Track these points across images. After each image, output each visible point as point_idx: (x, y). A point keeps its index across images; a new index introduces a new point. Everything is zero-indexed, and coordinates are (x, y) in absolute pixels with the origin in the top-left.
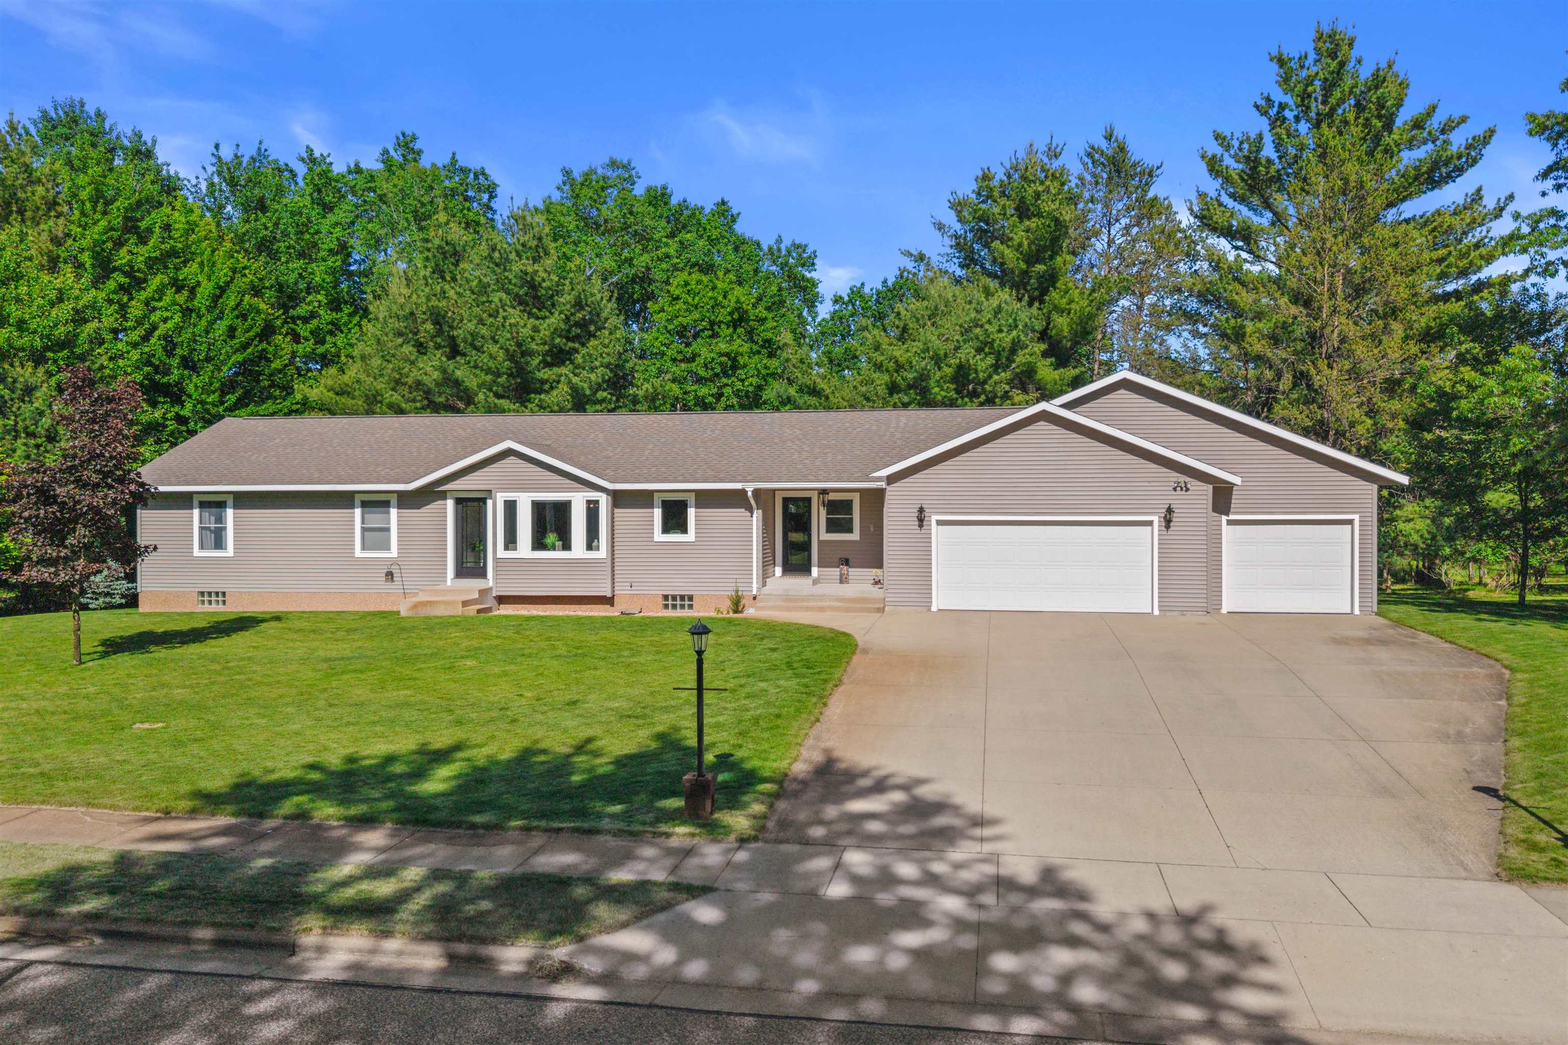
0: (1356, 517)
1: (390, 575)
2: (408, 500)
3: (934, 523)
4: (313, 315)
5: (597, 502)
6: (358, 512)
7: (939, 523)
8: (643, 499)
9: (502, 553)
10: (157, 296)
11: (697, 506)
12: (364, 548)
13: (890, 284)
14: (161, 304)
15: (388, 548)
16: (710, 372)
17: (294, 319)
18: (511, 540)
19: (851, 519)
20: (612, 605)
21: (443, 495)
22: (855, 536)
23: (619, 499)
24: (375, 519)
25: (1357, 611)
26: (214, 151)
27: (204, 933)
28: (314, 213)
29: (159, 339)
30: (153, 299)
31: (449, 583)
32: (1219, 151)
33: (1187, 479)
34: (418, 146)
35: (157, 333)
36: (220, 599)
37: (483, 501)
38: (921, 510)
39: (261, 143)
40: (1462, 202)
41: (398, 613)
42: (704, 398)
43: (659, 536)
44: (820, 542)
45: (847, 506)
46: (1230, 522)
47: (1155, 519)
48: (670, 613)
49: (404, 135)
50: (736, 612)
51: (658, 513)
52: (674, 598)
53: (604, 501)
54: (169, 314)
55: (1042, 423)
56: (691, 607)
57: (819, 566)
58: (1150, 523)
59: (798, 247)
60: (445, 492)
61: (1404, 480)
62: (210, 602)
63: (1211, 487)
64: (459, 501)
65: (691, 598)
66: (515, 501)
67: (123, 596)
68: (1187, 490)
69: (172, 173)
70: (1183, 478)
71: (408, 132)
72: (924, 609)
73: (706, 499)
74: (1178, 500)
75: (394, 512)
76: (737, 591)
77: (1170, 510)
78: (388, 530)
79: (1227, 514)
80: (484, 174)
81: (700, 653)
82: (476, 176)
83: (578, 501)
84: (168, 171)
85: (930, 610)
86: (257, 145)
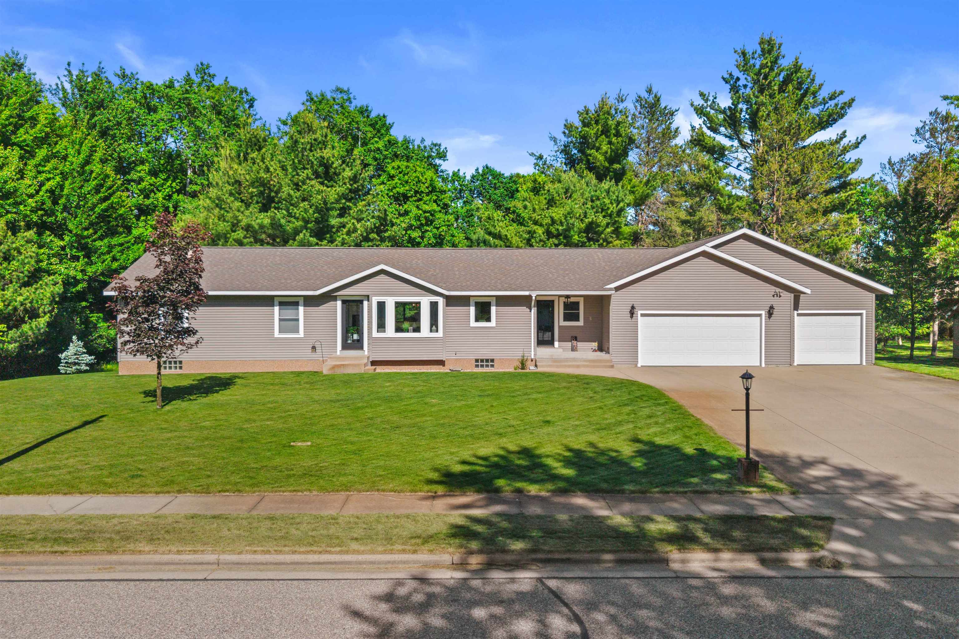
0: (864, 312)
1: (314, 348)
2: (310, 301)
3: (639, 315)
4: (141, 180)
5: (436, 303)
6: (277, 309)
7: (642, 315)
8: (464, 301)
9: (375, 334)
10: (43, 163)
11: (497, 305)
12: (280, 332)
13: (480, 171)
14: (46, 169)
15: (297, 331)
16: (419, 223)
17: (129, 181)
18: (381, 326)
19: (579, 313)
20: (444, 365)
21: (335, 299)
22: (581, 323)
23: (451, 301)
24: (289, 313)
25: (864, 363)
26: (67, 66)
27: (608, 557)
28: (142, 112)
29: (46, 193)
30: (40, 165)
31: (338, 353)
32: (702, 102)
33: (781, 291)
34: (212, 71)
35: (44, 188)
36: (178, 365)
37: (361, 302)
38: (633, 307)
39: (100, 63)
40: (835, 138)
41: (322, 372)
42: (415, 239)
43: (473, 323)
44: (559, 327)
45: (576, 305)
46: (799, 315)
47: (763, 313)
48: (480, 370)
49: (202, 64)
50: (523, 368)
51: (472, 309)
52: (482, 361)
53: (441, 301)
54: (52, 176)
55: (701, 257)
56: (492, 366)
57: (559, 341)
58: (760, 315)
59: (435, 145)
60: (336, 296)
61: (890, 291)
62: (170, 368)
63: (793, 295)
64: (344, 302)
65: (492, 361)
66: (384, 302)
67: (87, 365)
68: (780, 296)
69: (37, 80)
70: (778, 290)
71: (205, 63)
72: (633, 366)
73: (502, 301)
74: (775, 302)
75: (301, 309)
76: (523, 356)
77: (772, 308)
78: (297, 320)
79: (797, 310)
80: (246, 91)
81: (747, 389)
82: (241, 92)
83: (425, 302)
84: (35, 79)
85: (636, 365)
86: (98, 65)
